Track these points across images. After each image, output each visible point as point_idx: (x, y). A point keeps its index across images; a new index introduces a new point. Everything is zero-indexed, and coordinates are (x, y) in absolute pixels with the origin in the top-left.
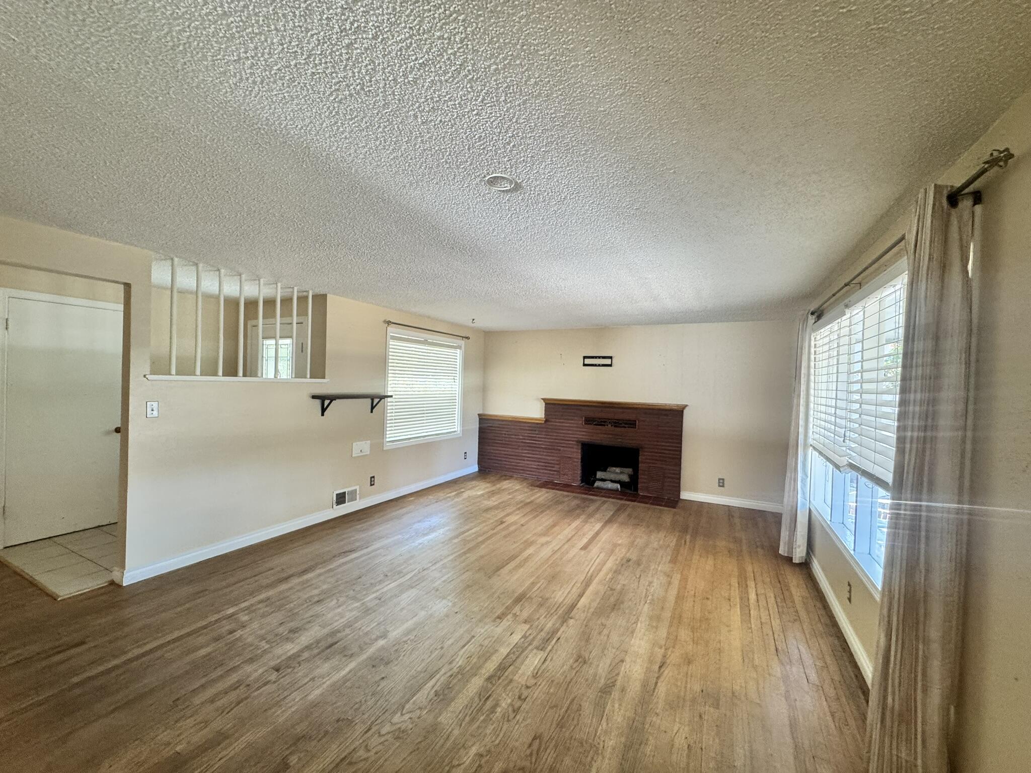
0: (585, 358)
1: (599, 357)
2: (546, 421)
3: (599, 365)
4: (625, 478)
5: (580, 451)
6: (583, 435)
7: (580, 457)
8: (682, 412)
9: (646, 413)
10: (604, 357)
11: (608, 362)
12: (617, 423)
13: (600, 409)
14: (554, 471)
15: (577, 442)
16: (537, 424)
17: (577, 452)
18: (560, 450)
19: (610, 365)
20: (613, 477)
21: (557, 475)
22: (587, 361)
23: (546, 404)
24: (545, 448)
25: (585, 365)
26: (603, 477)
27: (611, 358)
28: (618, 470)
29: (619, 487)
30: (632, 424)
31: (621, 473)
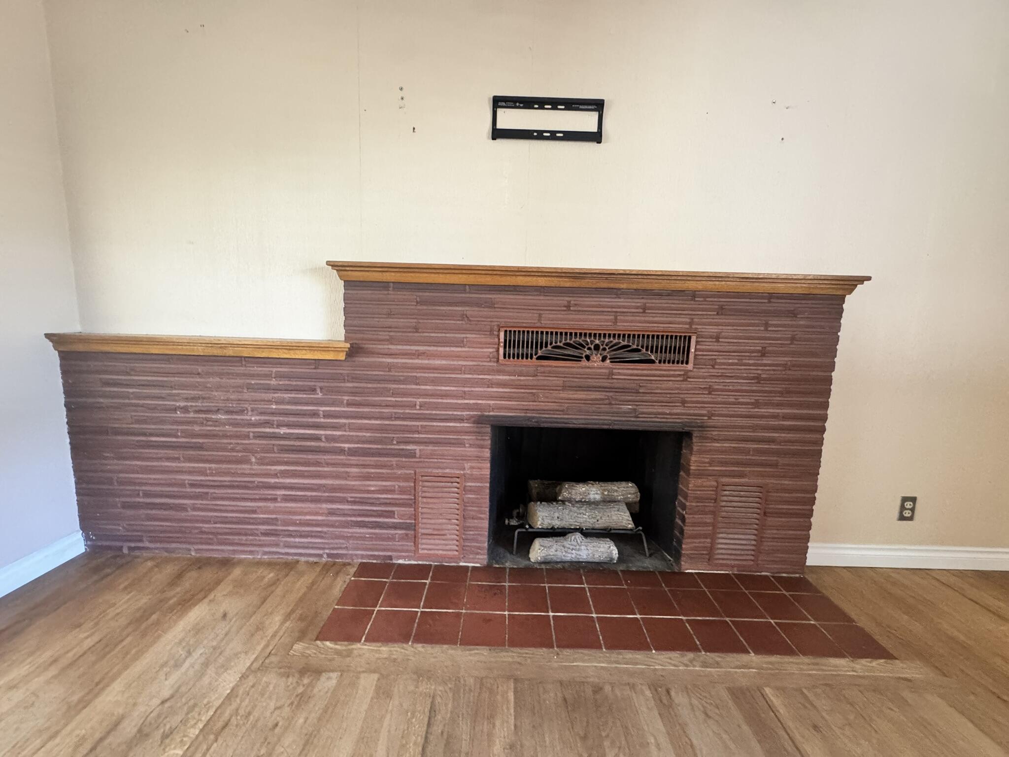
0: (499, 102)
1: (555, 103)
2: (354, 351)
3: (553, 136)
4: (623, 519)
5: (487, 453)
6: (502, 397)
7: (487, 472)
8: (842, 298)
10: (571, 105)
11: (586, 121)
13: (564, 300)
14: (395, 527)
15: (480, 421)
16: (317, 363)
17: (479, 458)
18: (412, 454)
19: (596, 137)
20: (586, 518)
21: (405, 538)
22: (509, 119)
23: (349, 284)
24: (353, 452)
25: (498, 134)
26: (557, 524)
27: (598, 106)
28: (593, 491)
29: (615, 552)
30: (675, 348)
31: (608, 501)
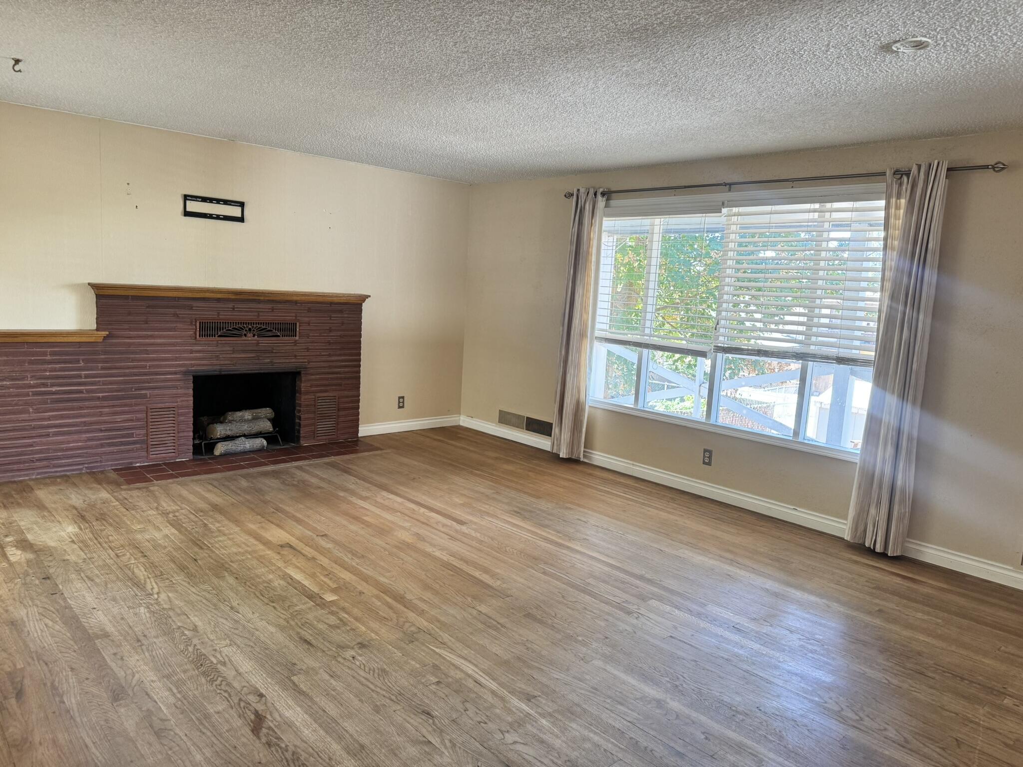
0: (187, 197)
1: (217, 201)
2: (103, 335)
3: (218, 217)
4: (267, 426)
5: (191, 392)
6: (198, 359)
7: (191, 404)
8: (361, 305)
9: (309, 310)
10: (226, 202)
11: (235, 211)
12: (264, 330)
13: (231, 305)
14: (134, 443)
15: (185, 373)
17: (186, 396)
18: (145, 396)
19: (240, 220)
20: (245, 428)
21: (140, 449)
22: (192, 206)
23: (98, 297)
24: (104, 399)
25: (187, 214)
26: (229, 433)
27: (241, 204)
28: (247, 415)
29: (265, 442)
30: (289, 329)
31: (255, 419)
